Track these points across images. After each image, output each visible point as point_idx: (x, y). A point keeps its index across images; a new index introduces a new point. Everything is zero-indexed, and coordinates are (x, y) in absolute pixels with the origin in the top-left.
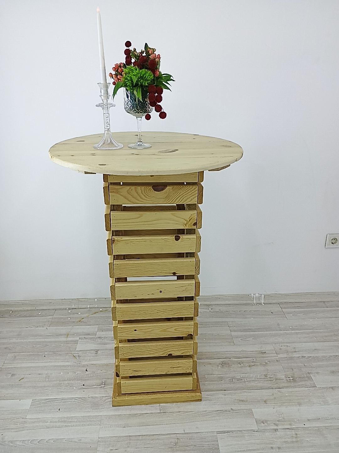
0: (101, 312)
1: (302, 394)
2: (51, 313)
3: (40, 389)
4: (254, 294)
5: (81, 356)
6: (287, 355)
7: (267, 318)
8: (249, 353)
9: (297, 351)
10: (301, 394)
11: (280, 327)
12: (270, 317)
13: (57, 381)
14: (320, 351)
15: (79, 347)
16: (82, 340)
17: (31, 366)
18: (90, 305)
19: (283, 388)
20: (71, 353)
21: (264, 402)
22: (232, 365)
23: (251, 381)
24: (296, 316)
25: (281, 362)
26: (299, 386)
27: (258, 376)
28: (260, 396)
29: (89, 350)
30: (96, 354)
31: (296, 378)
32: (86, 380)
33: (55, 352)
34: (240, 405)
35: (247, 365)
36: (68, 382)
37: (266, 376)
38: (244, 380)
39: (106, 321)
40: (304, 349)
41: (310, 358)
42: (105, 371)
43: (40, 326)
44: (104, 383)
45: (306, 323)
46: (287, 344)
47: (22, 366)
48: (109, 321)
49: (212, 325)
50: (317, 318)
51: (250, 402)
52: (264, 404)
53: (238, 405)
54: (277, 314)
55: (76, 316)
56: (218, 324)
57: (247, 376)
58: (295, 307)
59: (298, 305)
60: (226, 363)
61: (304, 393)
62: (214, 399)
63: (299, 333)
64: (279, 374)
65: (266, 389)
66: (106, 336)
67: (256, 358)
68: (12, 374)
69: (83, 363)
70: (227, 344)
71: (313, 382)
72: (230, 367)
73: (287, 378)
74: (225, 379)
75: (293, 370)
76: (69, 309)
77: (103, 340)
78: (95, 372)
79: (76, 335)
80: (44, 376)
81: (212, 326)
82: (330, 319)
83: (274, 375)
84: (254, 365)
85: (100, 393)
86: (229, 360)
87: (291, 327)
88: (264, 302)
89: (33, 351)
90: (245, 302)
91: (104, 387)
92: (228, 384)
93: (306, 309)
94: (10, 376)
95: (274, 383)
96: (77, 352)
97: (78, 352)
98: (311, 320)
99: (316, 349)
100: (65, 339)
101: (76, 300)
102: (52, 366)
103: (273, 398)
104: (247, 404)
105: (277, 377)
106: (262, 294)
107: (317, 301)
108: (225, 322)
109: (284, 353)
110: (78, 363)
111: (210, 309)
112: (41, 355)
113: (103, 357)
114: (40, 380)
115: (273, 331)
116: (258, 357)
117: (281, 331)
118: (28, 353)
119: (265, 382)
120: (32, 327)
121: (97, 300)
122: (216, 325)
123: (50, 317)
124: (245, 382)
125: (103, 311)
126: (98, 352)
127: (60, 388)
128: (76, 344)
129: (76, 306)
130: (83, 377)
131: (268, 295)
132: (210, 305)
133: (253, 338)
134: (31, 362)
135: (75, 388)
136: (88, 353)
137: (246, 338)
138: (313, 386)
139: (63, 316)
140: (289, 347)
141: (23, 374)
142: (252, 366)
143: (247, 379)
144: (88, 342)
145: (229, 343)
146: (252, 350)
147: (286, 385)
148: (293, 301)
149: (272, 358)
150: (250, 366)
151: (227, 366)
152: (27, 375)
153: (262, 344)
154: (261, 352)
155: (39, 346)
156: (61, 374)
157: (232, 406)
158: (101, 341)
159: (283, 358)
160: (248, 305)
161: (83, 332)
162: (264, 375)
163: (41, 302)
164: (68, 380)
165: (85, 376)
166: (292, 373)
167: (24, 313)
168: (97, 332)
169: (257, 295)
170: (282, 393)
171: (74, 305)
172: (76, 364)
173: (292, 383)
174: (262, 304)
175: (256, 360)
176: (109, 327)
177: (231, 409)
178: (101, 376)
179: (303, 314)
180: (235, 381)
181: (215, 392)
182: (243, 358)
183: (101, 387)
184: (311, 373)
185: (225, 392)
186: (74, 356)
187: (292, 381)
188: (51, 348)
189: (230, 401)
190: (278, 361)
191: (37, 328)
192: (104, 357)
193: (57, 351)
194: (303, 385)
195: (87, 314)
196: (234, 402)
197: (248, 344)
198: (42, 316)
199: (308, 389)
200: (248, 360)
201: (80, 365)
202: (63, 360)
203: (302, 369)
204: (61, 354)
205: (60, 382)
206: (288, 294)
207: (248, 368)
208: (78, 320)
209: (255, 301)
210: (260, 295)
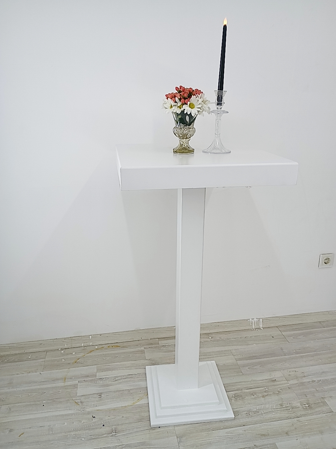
0: (97, 350)
1: (321, 421)
2: (42, 355)
3: (44, 444)
4: (252, 319)
5: (83, 402)
6: (297, 381)
7: (269, 343)
8: (259, 382)
9: (306, 376)
10: (319, 421)
11: (284, 352)
12: (272, 341)
13: (62, 433)
14: (328, 374)
15: (80, 391)
16: (82, 383)
17: (30, 418)
18: (84, 343)
19: (301, 417)
20: (72, 400)
21: (286, 434)
22: (245, 397)
23: (268, 412)
24: (297, 338)
25: (293, 388)
26: (317, 413)
27: (274, 406)
28: (281, 428)
29: (92, 394)
30: (99, 399)
31: (312, 405)
32: (94, 429)
33: (55, 400)
34: (262, 440)
35: (260, 395)
36: (74, 433)
37: (281, 405)
38: (261, 412)
39: (104, 359)
40: (313, 373)
41: (320, 382)
42: (113, 417)
43: (32, 371)
44: (115, 430)
45: (308, 345)
46: (295, 369)
47: (19, 419)
48: (108, 359)
49: (216, 354)
50: (317, 340)
51: (271, 436)
52: (287, 436)
53: (261, 440)
54: (278, 338)
55: (69, 356)
56: (222, 354)
57: (262, 407)
58: (293, 330)
59: (296, 327)
60: (239, 395)
61: (323, 420)
62: (235, 436)
63: (303, 356)
64: (294, 402)
65: (285, 420)
66: (107, 377)
67: (268, 387)
68: (10, 429)
69: (88, 410)
70: (235, 374)
71: (329, 408)
72: (243, 399)
73: (303, 406)
74: (242, 413)
75: (306, 396)
76: (62, 349)
77: (105, 382)
78: (102, 420)
79: (74, 378)
80: (47, 428)
81: (216, 356)
82: (330, 339)
83: (289, 403)
84: (267, 395)
85: (112, 443)
86: (241, 392)
87: (294, 351)
88: (262, 327)
89: (29, 401)
90: (244, 328)
91: (115, 434)
92: (245, 418)
93: (304, 331)
94: (8, 432)
95: (291, 412)
96: (78, 398)
97: (80, 398)
98: (312, 342)
99: (323, 372)
100: (62, 384)
101: (69, 338)
102: (53, 416)
103: (293, 429)
104: (270, 439)
105: (293, 406)
106: (260, 319)
107: (313, 322)
108: (228, 350)
109: (294, 379)
110: (82, 410)
111: (211, 338)
112: (39, 404)
113: (108, 400)
114: (43, 434)
115: (277, 356)
116: (269, 386)
117: (286, 355)
118: (24, 404)
119: (283, 412)
120: (24, 373)
121: (92, 337)
122: (220, 354)
123: (42, 360)
124: (262, 413)
125: (99, 349)
126: (102, 395)
127: (67, 441)
128: (76, 389)
129: (69, 346)
130: (90, 426)
131: (267, 319)
132: (209, 333)
133: (260, 365)
134: (29, 413)
135: (83, 439)
136: (90, 398)
137: (253, 366)
138: (330, 411)
139: (56, 358)
140: (297, 373)
141: (23, 429)
142: (266, 396)
143: (263, 411)
144: (89, 385)
145: (237, 373)
146: (262, 379)
147: (303, 413)
148: (291, 324)
149: (283, 386)
150: (263, 396)
151: (241, 398)
152: (27, 428)
153: (271, 371)
154: (271, 380)
155: (35, 394)
156: (65, 425)
157: (255, 442)
158: (103, 382)
159: (294, 384)
160: (248, 331)
161: (81, 374)
162: (280, 404)
163: (31, 344)
164: (74, 431)
165: (92, 425)
166: (306, 399)
167: (12, 357)
168: (96, 372)
169: (255, 320)
170: (301, 422)
171: (67, 344)
172: (80, 411)
173: (308, 411)
174: (261, 329)
175: (268, 390)
176: (108, 367)
177: (255, 445)
178: (110, 423)
179: (303, 336)
180: (252, 414)
181: (235, 428)
182: (255, 388)
183: (113, 435)
184: (325, 398)
185: (244, 428)
186: (76, 402)
187: (308, 408)
188: (49, 395)
189: (251, 436)
190: (290, 388)
191: (30, 374)
192: (110, 400)
193: (56, 399)
194: (320, 411)
195: (82, 354)
196: (256, 438)
197: (257, 373)
198: (33, 360)
199: (326, 415)
200: (260, 390)
201: (85, 412)
202: (65, 408)
203: (315, 394)
204: (61, 401)
205: (65, 434)
206: (285, 316)
207: (262, 399)
208: (73, 361)
209: (254, 326)
210: (258, 320)
